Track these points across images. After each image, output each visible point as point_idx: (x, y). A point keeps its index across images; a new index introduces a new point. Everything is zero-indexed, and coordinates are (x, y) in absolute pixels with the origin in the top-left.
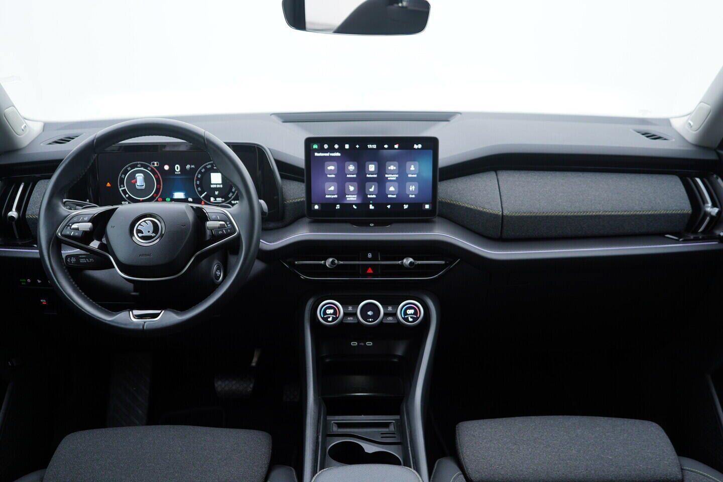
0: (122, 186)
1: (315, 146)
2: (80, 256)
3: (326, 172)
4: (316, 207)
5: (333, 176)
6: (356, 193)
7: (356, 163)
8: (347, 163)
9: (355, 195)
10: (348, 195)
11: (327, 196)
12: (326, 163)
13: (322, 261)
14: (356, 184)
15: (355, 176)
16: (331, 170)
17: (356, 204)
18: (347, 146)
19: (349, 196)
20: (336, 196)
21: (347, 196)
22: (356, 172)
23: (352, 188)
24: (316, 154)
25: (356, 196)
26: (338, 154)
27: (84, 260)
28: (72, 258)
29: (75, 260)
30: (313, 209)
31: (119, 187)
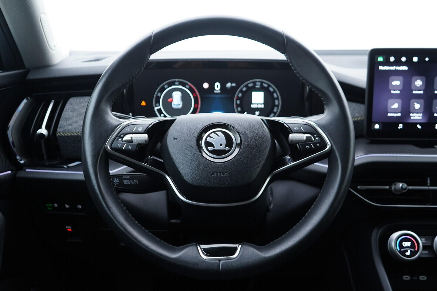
0: (157, 105)
1: (380, 59)
2: (124, 177)
3: (390, 88)
4: (377, 126)
5: (398, 92)
6: (422, 111)
7: (424, 78)
8: (414, 78)
9: (420, 113)
10: (413, 113)
11: (389, 115)
12: (391, 78)
13: (387, 186)
14: (422, 101)
15: (422, 92)
16: (396, 85)
17: (421, 124)
18: (415, 59)
19: (414, 115)
20: (399, 115)
21: (411, 115)
22: (424, 88)
23: (417, 106)
24: (381, 68)
25: (421, 115)
26: (405, 68)
27: (128, 181)
28: (115, 179)
29: (118, 181)
30: (373, 128)
31: (154, 106)
